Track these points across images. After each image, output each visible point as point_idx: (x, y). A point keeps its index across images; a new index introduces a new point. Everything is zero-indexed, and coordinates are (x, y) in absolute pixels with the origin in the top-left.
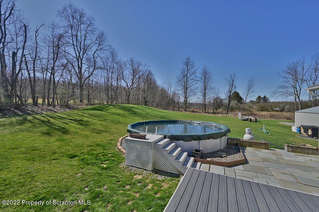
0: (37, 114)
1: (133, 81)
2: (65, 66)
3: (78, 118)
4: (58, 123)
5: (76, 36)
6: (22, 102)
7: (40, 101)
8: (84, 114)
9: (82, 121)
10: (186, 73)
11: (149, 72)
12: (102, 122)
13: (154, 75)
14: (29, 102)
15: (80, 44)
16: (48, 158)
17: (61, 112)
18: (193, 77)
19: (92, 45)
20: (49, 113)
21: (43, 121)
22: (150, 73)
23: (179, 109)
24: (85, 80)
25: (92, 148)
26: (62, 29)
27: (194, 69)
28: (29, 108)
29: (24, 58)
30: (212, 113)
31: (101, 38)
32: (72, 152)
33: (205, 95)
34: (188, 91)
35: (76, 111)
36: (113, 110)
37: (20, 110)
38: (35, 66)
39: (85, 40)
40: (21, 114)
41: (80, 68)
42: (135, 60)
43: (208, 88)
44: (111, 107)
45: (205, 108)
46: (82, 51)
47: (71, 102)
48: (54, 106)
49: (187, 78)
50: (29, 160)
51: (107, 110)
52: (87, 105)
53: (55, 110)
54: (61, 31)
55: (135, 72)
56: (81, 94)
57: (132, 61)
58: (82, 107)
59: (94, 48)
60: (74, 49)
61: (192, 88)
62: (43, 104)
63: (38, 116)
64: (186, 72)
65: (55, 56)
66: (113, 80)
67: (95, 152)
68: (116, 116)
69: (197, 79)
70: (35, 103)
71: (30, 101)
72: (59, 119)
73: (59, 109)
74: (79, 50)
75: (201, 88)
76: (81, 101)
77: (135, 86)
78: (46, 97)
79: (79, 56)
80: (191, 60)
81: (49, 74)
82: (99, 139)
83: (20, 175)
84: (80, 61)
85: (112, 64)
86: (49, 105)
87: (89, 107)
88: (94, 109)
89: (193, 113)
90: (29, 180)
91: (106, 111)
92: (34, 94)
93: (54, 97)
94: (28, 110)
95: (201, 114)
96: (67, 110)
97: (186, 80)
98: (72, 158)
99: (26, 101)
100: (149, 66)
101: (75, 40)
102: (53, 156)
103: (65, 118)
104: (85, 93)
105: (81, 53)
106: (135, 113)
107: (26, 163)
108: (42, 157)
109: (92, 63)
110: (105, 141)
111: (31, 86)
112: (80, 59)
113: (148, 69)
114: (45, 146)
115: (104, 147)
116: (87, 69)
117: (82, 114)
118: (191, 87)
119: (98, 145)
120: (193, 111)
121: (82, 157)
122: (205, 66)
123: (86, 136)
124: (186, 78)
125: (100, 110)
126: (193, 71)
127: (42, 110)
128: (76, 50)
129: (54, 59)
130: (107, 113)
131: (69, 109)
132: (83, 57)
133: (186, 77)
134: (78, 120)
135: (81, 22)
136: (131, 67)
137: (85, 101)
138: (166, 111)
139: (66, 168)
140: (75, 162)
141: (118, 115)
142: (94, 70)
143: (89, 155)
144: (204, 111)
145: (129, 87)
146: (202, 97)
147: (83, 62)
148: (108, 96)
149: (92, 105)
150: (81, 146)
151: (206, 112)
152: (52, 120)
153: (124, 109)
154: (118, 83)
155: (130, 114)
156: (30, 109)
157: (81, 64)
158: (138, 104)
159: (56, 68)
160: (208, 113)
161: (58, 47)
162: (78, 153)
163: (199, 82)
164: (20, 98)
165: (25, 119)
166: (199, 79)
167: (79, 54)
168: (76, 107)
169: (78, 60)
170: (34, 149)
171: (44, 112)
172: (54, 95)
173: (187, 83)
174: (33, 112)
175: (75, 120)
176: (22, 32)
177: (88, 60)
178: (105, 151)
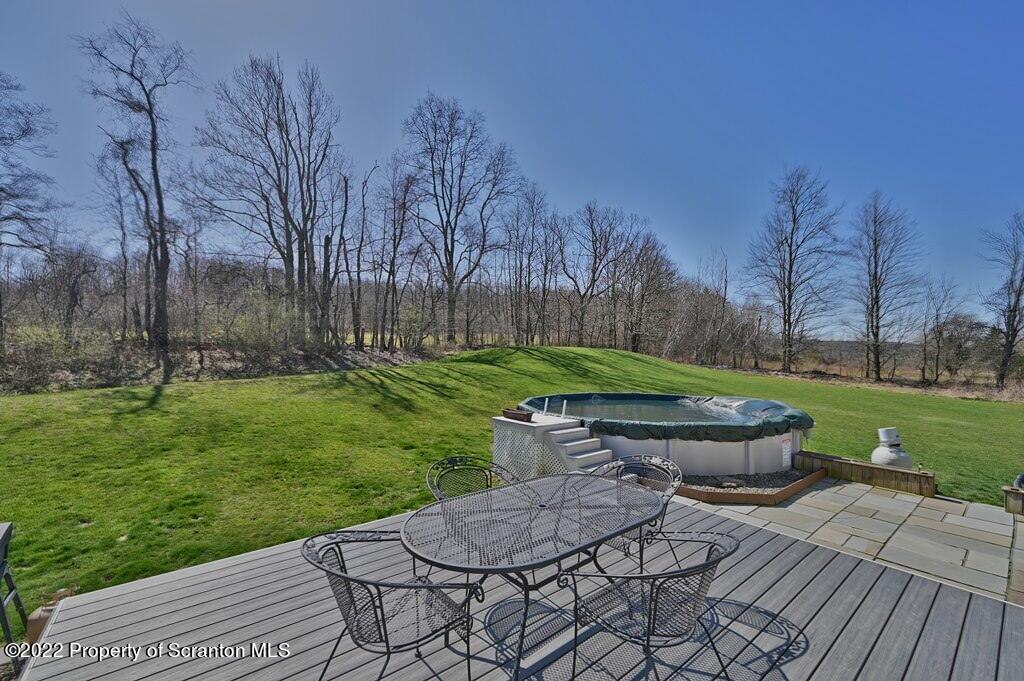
0: (362, 367)
1: (594, 273)
2: (416, 252)
3: (437, 381)
4: (398, 389)
5: (443, 171)
6: (337, 342)
7: (368, 338)
8: (451, 373)
9: (443, 386)
10: (789, 230)
11: (647, 240)
12: (484, 393)
13: (664, 246)
14: (348, 342)
15: (451, 191)
16: (372, 443)
17: (405, 365)
18: (819, 242)
19: (477, 188)
20: (382, 367)
21: (372, 384)
22: (650, 245)
23: (756, 364)
24: (462, 281)
25: (445, 438)
26: (412, 163)
27: (825, 211)
28: (349, 355)
29: (343, 247)
30: (915, 385)
31: (498, 166)
32: (408, 440)
33: (874, 308)
34: (796, 296)
35: (435, 363)
36: (523, 362)
37: (334, 359)
38: (362, 258)
39: (461, 178)
40: (336, 367)
41: (450, 253)
42: (600, 208)
43: (891, 280)
44: (519, 353)
45: (877, 363)
46: (454, 208)
47: (429, 341)
48: (393, 350)
49: (794, 248)
50: (346, 442)
51: (506, 362)
52: (463, 348)
53: (394, 361)
54: (409, 169)
55: (600, 243)
56: (451, 321)
57: (590, 211)
58: (452, 352)
59: (483, 195)
60: (438, 205)
61: (817, 283)
62: (372, 346)
63: (363, 373)
64: (789, 227)
65: (398, 231)
66: (533, 275)
67: (447, 446)
68: (527, 380)
69: (839, 247)
70: (359, 345)
71: (351, 339)
72: (401, 380)
73: (401, 357)
74: (448, 207)
75: (856, 282)
76: (451, 338)
77: (603, 287)
78: (379, 329)
79: (448, 221)
80: (810, 179)
81: (385, 275)
82: (465, 425)
83: (336, 458)
84: (449, 236)
85: (530, 229)
86: (384, 348)
87: (468, 353)
88: (477, 360)
89: (815, 380)
90: (346, 465)
91: (504, 365)
92: (359, 323)
93: (392, 329)
94: (348, 360)
95: (854, 385)
96: (419, 362)
97: (787, 255)
98: (406, 448)
99: (343, 340)
100: (646, 221)
101: (438, 182)
102: (380, 441)
103: (411, 380)
104: (460, 316)
105: (453, 214)
106: (584, 373)
107: (343, 445)
108: (364, 441)
109: (477, 240)
110: (475, 431)
111: (353, 304)
112: (449, 231)
113: (644, 232)
114: (370, 426)
115: (467, 440)
116: (466, 255)
117: (446, 371)
118: (812, 281)
119: (457, 436)
120: (817, 374)
121: (422, 450)
122: (876, 196)
123: (441, 418)
124: (787, 249)
125: (491, 363)
126: (817, 218)
127: (371, 359)
128: (442, 208)
129: (394, 241)
130: (505, 372)
131: (422, 359)
132: (456, 224)
133: (790, 246)
134: (438, 386)
135: (453, 133)
136: (588, 232)
137: (460, 339)
138: (704, 371)
139: (394, 460)
140: (410, 455)
141: (533, 376)
142: (481, 253)
143: (436, 449)
144: (874, 375)
145: (582, 293)
146: (862, 317)
147: (456, 238)
148: (519, 322)
149: (476, 349)
150: (427, 434)
151: (879, 380)
152: (388, 382)
153: (554, 360)
154: (547, 281)
155: (564, 375)
156: (349, 357)
157: (453, 241)
158: (603, 346)
159: (398, 261)
160: (891, 381)
161: (403, 207)
162: (418, 444)
163: (845, 260)
164: (335, 335)
165: (344, 378)
166: (845, 248)
167: (448, 215)
168: (437, 353)
169: (445, 233)
170: (354, 428)
171: (374, 365)
172: (393, 325)
173: (795, 268)
174: (356, 363)
175: (430, 385)
176: (340, 193)
177: (467, 230)
178: (467, 447)
